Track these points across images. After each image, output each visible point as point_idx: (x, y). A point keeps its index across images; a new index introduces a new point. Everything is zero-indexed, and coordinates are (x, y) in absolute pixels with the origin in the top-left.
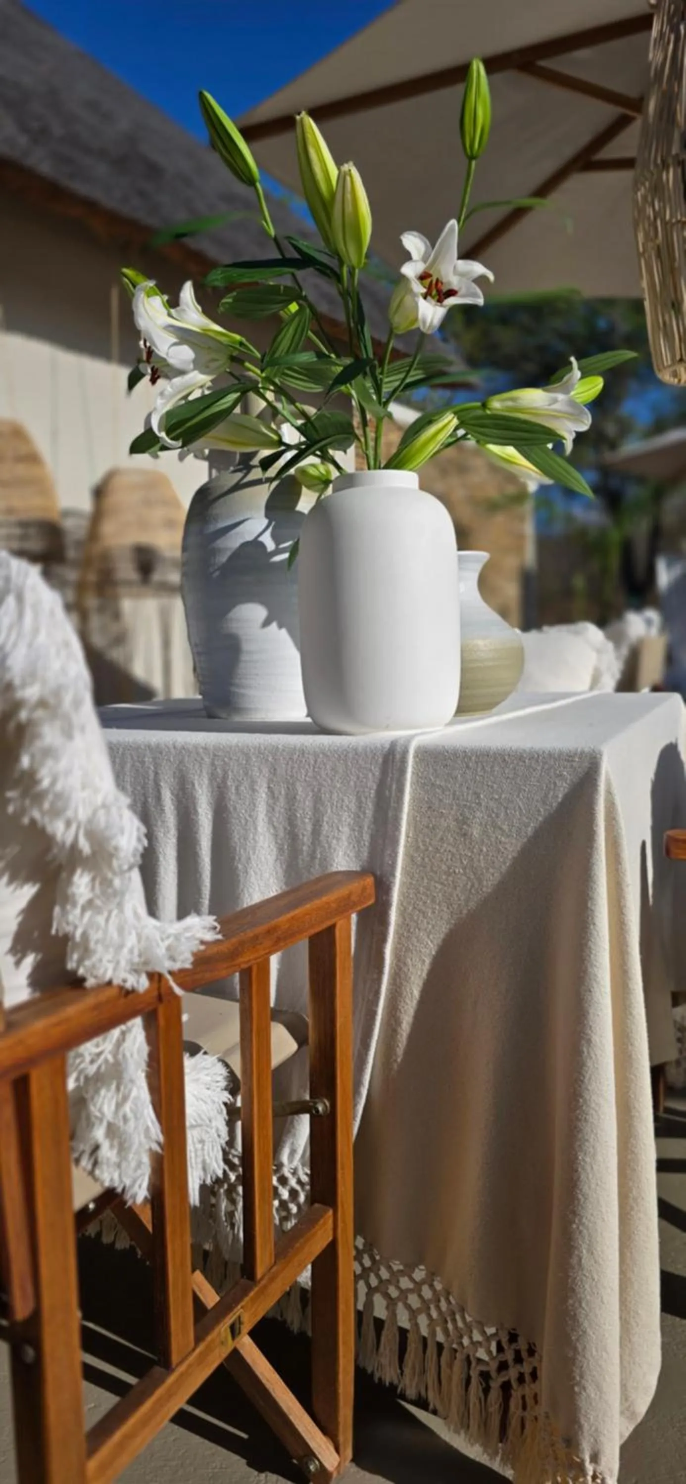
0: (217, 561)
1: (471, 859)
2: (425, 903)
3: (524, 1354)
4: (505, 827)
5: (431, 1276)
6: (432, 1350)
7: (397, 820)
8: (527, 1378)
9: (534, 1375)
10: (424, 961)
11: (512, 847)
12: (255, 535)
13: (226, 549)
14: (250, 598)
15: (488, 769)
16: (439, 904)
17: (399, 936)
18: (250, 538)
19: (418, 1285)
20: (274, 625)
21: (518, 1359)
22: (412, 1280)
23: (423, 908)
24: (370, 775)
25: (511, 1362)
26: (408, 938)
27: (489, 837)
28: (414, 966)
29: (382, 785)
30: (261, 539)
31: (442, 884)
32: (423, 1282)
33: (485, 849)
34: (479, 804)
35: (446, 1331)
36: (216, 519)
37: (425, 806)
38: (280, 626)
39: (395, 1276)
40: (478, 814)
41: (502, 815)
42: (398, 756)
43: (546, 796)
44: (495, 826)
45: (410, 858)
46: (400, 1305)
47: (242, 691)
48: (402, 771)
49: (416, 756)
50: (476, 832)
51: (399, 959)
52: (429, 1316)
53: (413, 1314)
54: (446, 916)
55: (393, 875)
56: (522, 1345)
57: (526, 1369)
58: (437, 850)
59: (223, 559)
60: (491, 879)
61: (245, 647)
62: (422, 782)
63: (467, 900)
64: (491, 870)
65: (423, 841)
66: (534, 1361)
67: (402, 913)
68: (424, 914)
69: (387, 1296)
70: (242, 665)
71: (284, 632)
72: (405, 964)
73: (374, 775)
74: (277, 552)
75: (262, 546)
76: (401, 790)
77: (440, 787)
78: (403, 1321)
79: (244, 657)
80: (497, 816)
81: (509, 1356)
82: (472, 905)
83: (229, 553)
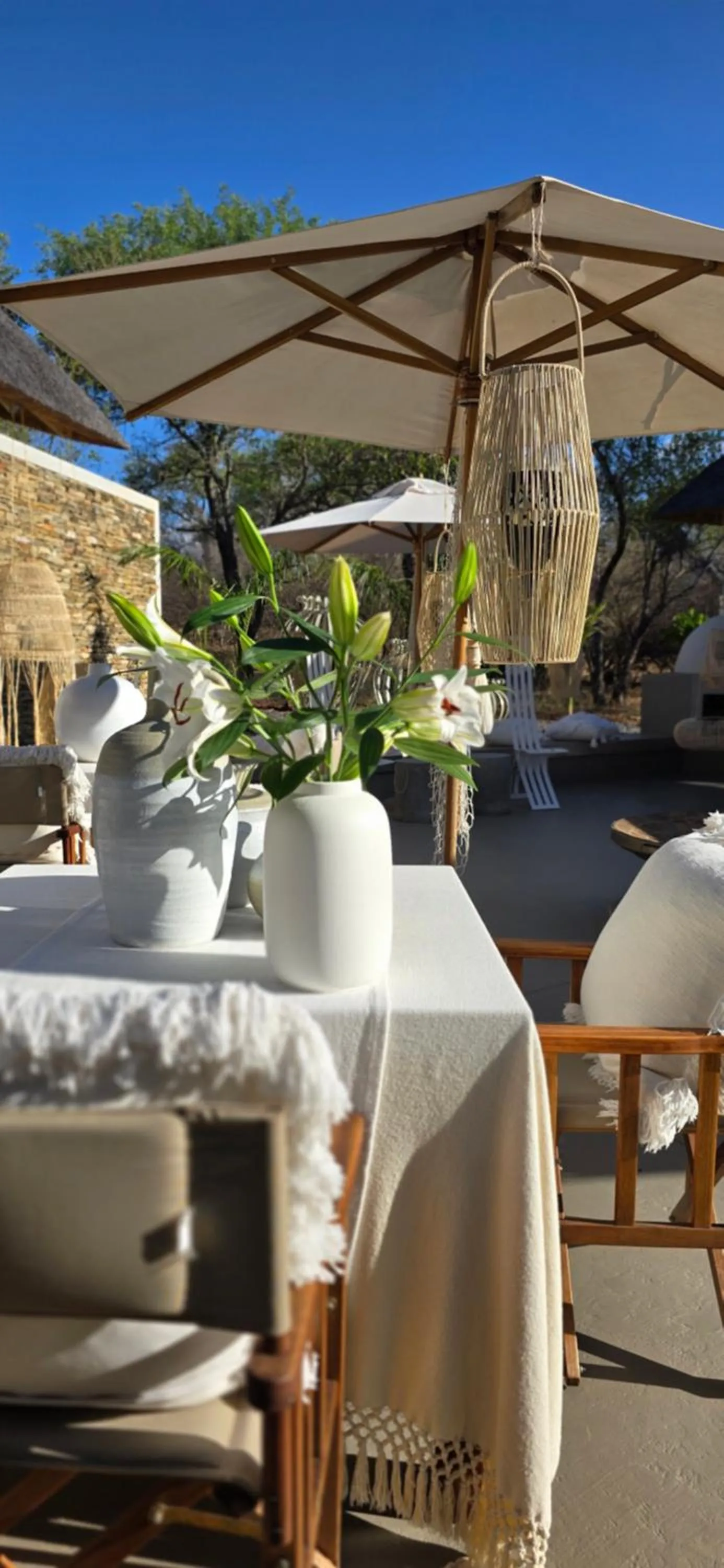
0: (147, 814)
1: (434, 1096)
2: (397, 1131)
3: (471, 1455)
4: (461, 1070)
5: (395, 1412)
6: (396, 1470)
7: (377, 1069)
8: (474, 1472)
9: (480, 1469)
10: (394, 1176)
11: (466, 1085)
12: (184, 792)
13: (156, 805)
14: (177, 844)
15: (448, 1027)
16: (409, 1131)
17: (376, 1158)
18: (179, 795)
19: (384, 1422)
20: (198, 866)
21: (467, 1459)
22: (379, 1419)
23: (395, 1135)
24: (354, 1035)
25: (461, 1464)
26: (383, 1159)
27: (448, 1078)
28: (388, 1179)
29: (364, 1043)
30: (188, 796)
31: (411, 1115)
32: (389, 1419)
33: (445, 1087)
34: (441, 1054)
35: (408, 1453)
36: (145, 777)
37: (398, 1056)
38: (203, 866)
39: (365, 1419)
40: (440, 1062)
41: (458, 1062)
42: (378, 1020)
43: (491, 1046)
44: (452, 1069)
45: (386, 1097)
46: (369, 1441)
47: (164, 925)
48: (382, 1031)
49: (392, 1019)
50: (438, 1075)
51: (375, 1176)
52: (394, 1444)
53: (381, 1445)
54: (413, 1140)
55: (372, 1111)
56: (469, 1448)
57: (473, 1465)
58: (407, 1090)
59: (154, 812)
60: (450, 1110)
61: (171, 887)
62: (398, 1040)
63: (429, 1129)
64: (449, 1102)
65: (397, 1084)
66: (480, 1458)
67: (379, 1139)
68: (395, 1139)
69: (358, 1436)
70: (167, 903)
71: (205, 870)
72: (380, 1179)
73: (357, 1034)
74: (201, 805)
75: (189, 801)
76: (380, 1046)
77: (411, 1042)
78: (372, 1452)
79: (169, 896)
80: (455, 1062)
81: (460, 1459)
82: (434, 1130)
83: (159, 808)
